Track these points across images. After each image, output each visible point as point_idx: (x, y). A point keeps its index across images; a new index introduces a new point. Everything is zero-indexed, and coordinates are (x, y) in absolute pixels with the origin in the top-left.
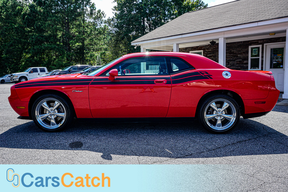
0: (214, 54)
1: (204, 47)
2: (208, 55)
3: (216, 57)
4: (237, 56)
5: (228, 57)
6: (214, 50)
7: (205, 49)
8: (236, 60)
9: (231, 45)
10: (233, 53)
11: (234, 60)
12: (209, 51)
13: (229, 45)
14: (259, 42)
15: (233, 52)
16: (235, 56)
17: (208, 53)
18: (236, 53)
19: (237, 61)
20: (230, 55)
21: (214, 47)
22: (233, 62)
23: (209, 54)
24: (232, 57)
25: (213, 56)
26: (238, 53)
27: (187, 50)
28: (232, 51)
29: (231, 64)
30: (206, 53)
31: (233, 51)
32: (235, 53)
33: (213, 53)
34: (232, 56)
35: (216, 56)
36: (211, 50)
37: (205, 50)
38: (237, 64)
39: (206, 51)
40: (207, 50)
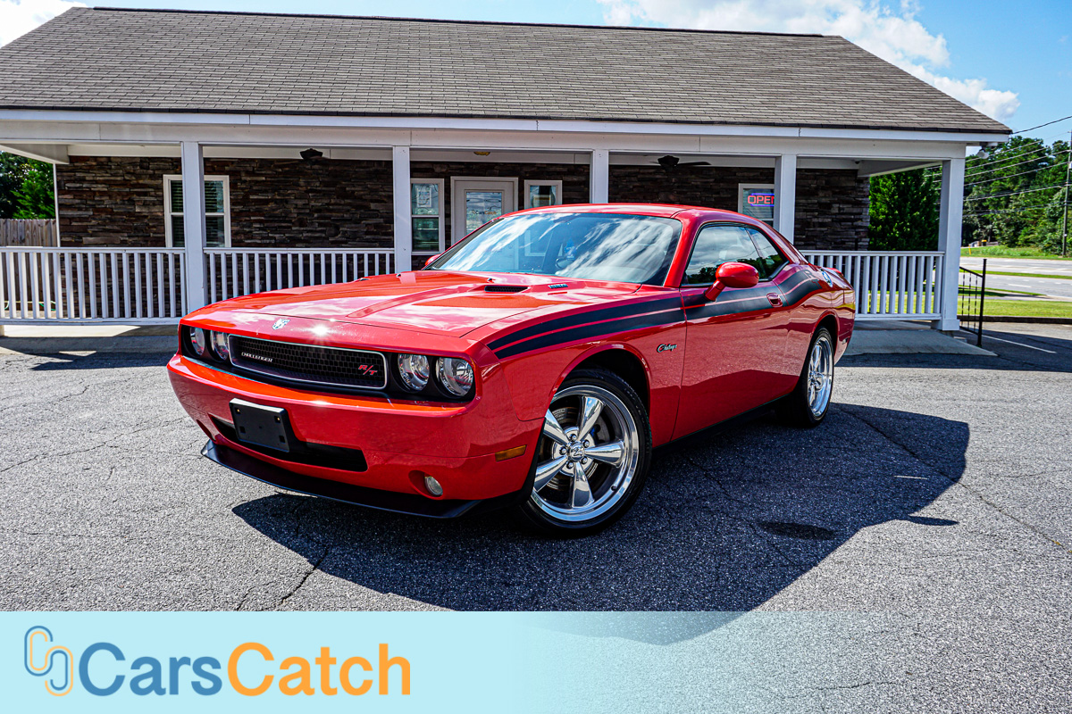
0: (279, 195)
1: (233, 163)
2: (251, 197)
3: (287, 206)
4: (368, 208)
5: (335, 207)
6: (278, 181)
7: (239, 172)
8: (363, 222)
9: (346, 168)
10: (351, 195)
11: (358, 222)
12: (257, 182)
13: (337, 168)
14: (438, 170)
15: (353, 192)
16: (358, 207)
17: (254, 188)
18: (364, 197)
19: (367, 225)
20: (343, 202)
21: (280, 170)
22: (353, 225)
23: (256, 193)
24: (349, 207)
25: (272, 200)
26: (368, 197)
27: (148, 169)
28: (347, 189)
29: (346, 232)
30: (242, 189)
31: (353, 189)
32: (360, 198)
33: (274, 191)
34: (349, 204)
35: (287, 202)
36: (264, 178)
37: (239, 177)
38: (367, 233)
39: (245, 181)
40: (249, 179)
